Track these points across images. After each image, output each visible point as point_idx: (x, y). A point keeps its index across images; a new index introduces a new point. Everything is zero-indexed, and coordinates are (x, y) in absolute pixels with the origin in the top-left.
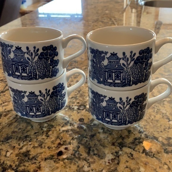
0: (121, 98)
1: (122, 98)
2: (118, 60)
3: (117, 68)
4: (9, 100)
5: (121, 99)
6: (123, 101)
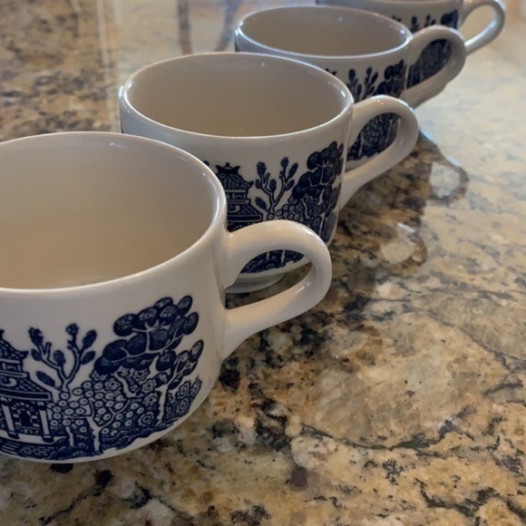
0: (263, 164)
1: (267, 166)
5: (261, 168)
6: (269, 175)
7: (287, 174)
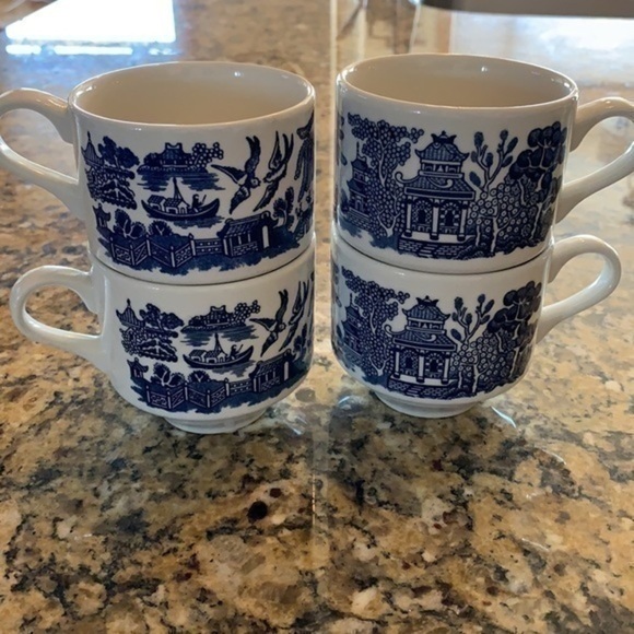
0: (461, 299)
1: (464, 301)
2: (457, 161)
3: (448, 189)
4: (14, 342)
5: (459, 302)
6: (465, 309)
7: (483, 309)
